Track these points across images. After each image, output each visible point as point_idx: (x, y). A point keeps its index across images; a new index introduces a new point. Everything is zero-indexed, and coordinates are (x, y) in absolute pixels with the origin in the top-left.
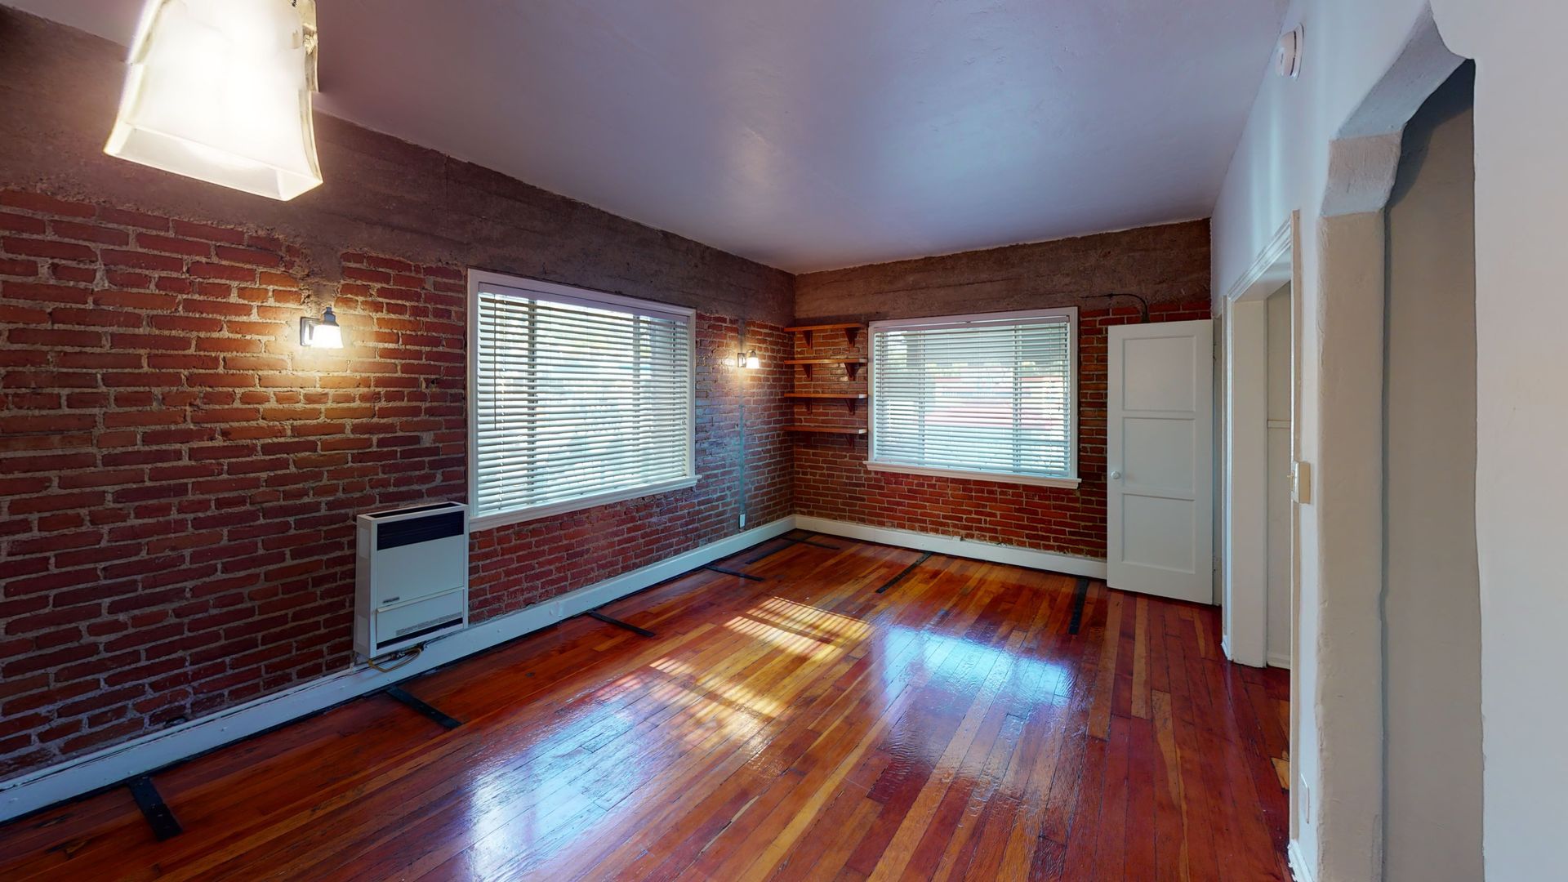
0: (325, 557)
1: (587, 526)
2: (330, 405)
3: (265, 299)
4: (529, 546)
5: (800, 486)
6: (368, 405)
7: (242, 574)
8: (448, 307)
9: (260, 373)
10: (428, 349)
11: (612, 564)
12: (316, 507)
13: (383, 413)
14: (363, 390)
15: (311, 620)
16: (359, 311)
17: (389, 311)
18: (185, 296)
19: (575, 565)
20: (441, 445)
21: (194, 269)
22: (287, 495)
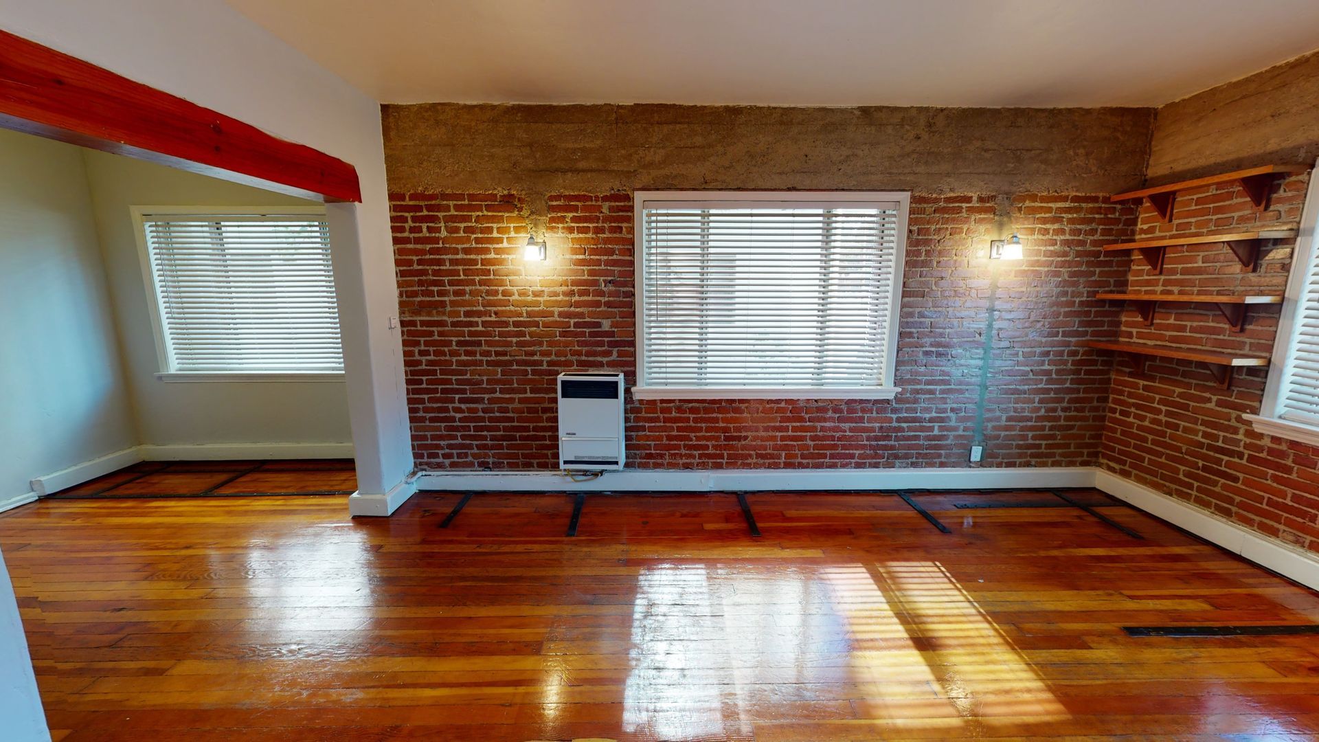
0: (547, 396)
1: (745, 415)
2: (546, 298)
3: (509, 232)
4: (688, 420)
5: (1114, 430)
6: (567, 298)
7: (507, 396)
8: (620, 225)
9: (510, 278)
10: (606, 258)
11: (772, 456)
12: (540, 363)
13: (577, 304)
14: (564, 288)
15: (542, 434)
16: (560, 234)
17: (578, 233)
18: (475, 236)
19: (732, 447)
20: (616, 330)
21: (478, 219)
22: (527, 354)
